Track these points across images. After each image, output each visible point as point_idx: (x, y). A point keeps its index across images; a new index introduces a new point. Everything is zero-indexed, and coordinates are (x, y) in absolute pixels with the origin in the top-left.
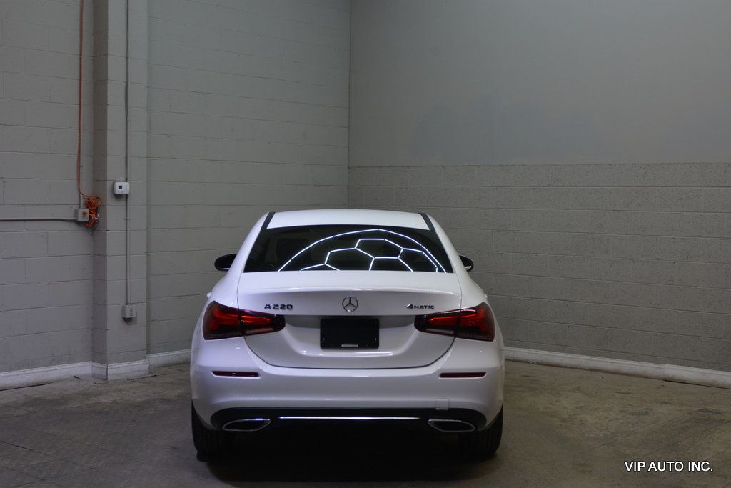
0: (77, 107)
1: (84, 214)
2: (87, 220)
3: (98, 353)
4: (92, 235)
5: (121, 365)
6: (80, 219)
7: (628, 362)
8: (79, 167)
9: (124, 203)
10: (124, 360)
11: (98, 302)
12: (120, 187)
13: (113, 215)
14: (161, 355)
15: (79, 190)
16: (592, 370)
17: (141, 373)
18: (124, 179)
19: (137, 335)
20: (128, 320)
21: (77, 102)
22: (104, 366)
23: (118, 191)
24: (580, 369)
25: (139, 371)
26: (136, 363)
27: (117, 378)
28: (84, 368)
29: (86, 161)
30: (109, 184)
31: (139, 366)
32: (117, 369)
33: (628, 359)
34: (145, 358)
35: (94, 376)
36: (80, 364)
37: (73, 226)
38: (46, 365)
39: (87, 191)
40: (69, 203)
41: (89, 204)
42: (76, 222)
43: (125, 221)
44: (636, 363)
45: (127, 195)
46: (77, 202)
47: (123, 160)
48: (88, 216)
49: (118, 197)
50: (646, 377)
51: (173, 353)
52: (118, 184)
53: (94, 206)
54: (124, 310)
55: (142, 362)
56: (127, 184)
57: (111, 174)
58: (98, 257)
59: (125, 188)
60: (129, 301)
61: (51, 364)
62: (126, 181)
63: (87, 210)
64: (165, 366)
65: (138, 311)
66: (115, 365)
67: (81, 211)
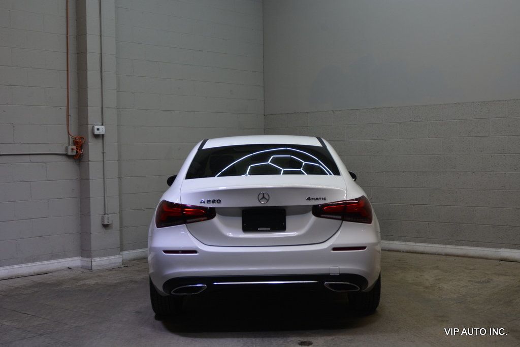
0: (66, 72)
1: (72, 149)
2: (74, 153)
3: (85, 251)
4: (79, 165)
5: (102, 259)
6: (70, 153)
7: (473, 248)
8: (68, 115)
9: (101, 141)
10: (104, 255)
11: (84, 213)
12: (98, 129)
13: (93, 149)
14: (131, 252)
15: (68, 133)
16: (447, 255)
17: (117, 265)
18: (100, 124)
19: (113, 237)
20: (106, 226)
21: (66, 69)
22: (89, 260)
23: (96, 132)
24: (438, 254)
25: (115, 263)
26: (113, 257)
27: (99, 268)
28: (75, 262)
29: (73, 112)
30: (90, 127)
31: (115, 260)
32: (99, 262)
33: (473, 246)
34: (119, 254)
35: (82, 267)
36: (73, 259)
37: (64, 159)
38: (47, 260)
39: (74, 132)
40: (61, 142)
41: (75, 143)
42: (66, 155)
43: (102, 154)
44: (479, 249)
45: (103, 135)
46: (67, 141)
47: (100, 110)
48: (75, 151)
49: (97, 136)
50: (487, 259)
51: (140, 251)
52: (96, 127)
53: (80, 143)
54: (103, 218)
55: (117, 257)
56: (103, 127)
57: (91, 120)
58: (83, 181)
59: (102, 130)
60: (107, 212)
61: (50, 259)
62: (102, 125)
63: (74, 147)
64: (134, 260)
65: (114, 220)
66: (98, 259)
67: (70, 147)
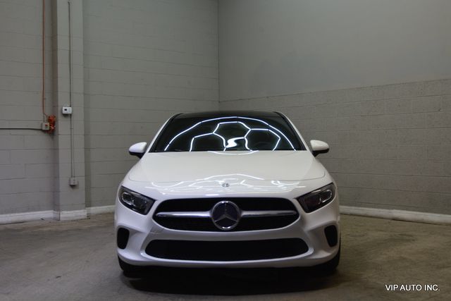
0: (42, 65)
1: (46, 125)
2: (48, 129)
3: (55, 206)
4: (53, 138)
5: (68, 212)
6: (44, 128)
8: (43, 99)
9: (69, 119)
10: (71, 209)
11: (55, 177)
12: (66, 110)
13: (62, 126)
14: (98, 208)
15: (44, 113)
17: (82, 217)
18: (68, 105)
19: (80, 194)
20: (73, 186)
21: (42, 63)
22: (58, 212)
23: (64, 112)
25: (80, 216)
26: (79, 211)
27: (66, 219)
28: (48, 214)
29: (47, 96)
30: (59, 109)
31: (81, 213)
32: (66, 215)
34: (85, 209)
35: (54, 219)
36: (46, 212)
37: (40, 133)
39: (48, 113)
40: (39, 120)
41: (49, 120)
42: (41, 130)
43: (70, 130)
45: (71, 115)
46: (42, 119)
47: (68, 95)
48: (48, 127)
49: (66, 115)
52: (64, 108)
53: (52, 122)
54: (70, 181)
55: (82, 211)
56: (70, 108)
57: (60, 102)
58: (55, 150)
59: (69, 110)
60: (73, 175)
61: (28, 211)
62: (70, 106)
63: (48, 124)
64: (101, 214)
65: (81, 181)
66: (65, 212)
67: (44, 124)
